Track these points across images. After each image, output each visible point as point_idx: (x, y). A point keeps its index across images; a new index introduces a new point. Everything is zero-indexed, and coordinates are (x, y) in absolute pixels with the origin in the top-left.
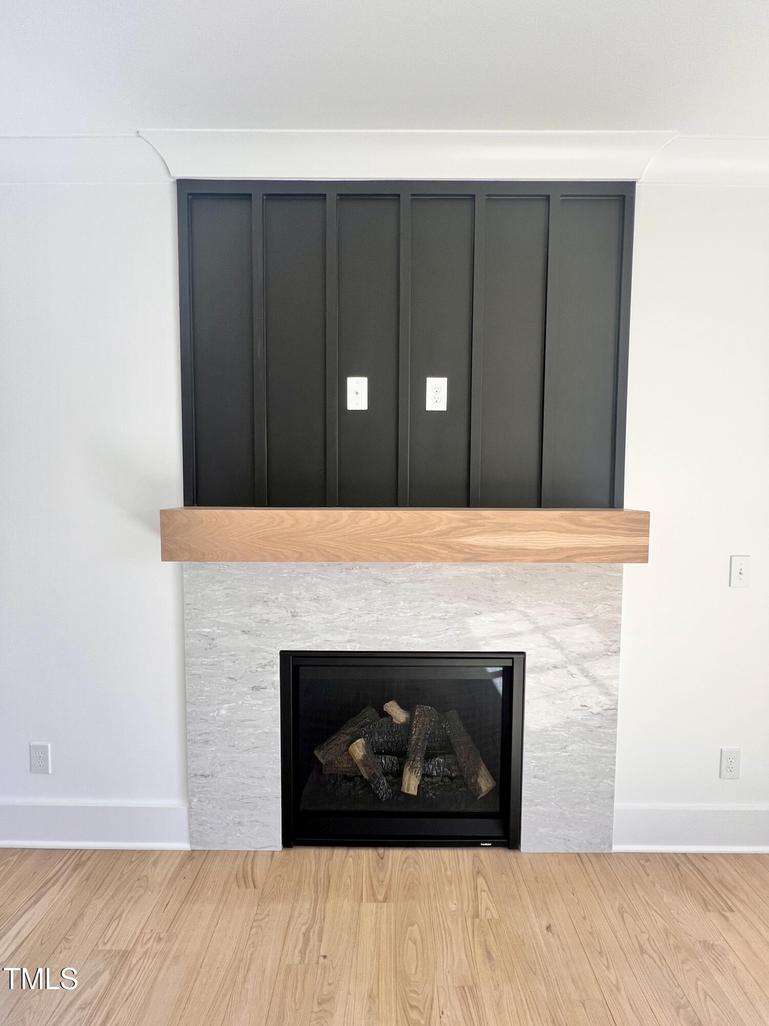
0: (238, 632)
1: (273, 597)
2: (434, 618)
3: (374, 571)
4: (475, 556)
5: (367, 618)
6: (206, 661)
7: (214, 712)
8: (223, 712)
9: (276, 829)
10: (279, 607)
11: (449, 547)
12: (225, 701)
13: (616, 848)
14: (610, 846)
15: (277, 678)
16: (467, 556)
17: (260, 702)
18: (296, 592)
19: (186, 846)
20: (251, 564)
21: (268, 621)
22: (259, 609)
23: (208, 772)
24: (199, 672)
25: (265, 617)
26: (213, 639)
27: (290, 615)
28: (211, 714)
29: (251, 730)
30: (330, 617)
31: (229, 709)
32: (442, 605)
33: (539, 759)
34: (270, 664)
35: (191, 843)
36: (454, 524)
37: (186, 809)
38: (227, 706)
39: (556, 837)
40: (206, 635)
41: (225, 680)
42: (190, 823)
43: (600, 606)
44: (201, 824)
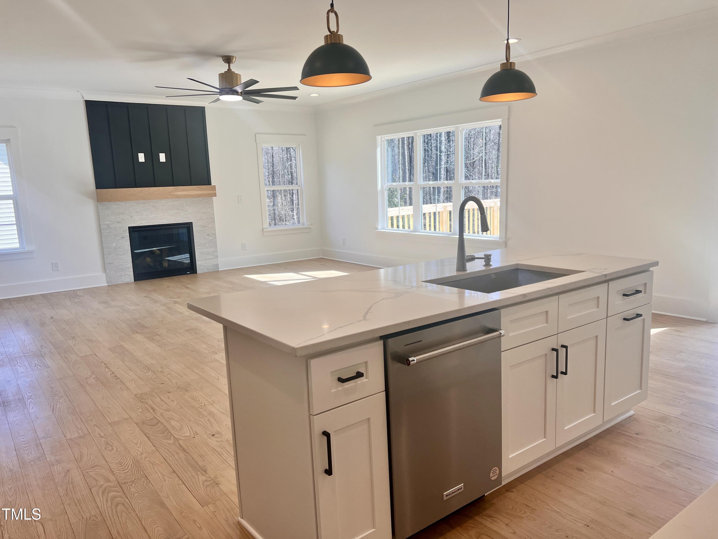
0: (116, 223)
1: (125, 212)
2: (168, 215)
4: (178, 197)
6: (108, 231)
7: (111, 245)
8: (114, 245)
9: (132, 276)
10: (127, 214)
11: (172, 195)
13: (220, 270)
14: (219, 269)
15: (128, 234)
16: (176, 197)
17: (124, 241)
18: (131, 211)
19: (107, 285)
20: (117, 202)
21: (124, 219)
22: (120, 215)
23: (111, 262)
26: (109, 225)
27: (130, 217)
28: (110, 246)
30: (141, 217)
34: (126, 230)
35: (107, 283)
37: (105, 274)
38: (115, 243)
39: (205, 268)
40: (107, 224)
41: (113, 236)
42: (106, 278)
43: (209, 209)
44: (110, 278)
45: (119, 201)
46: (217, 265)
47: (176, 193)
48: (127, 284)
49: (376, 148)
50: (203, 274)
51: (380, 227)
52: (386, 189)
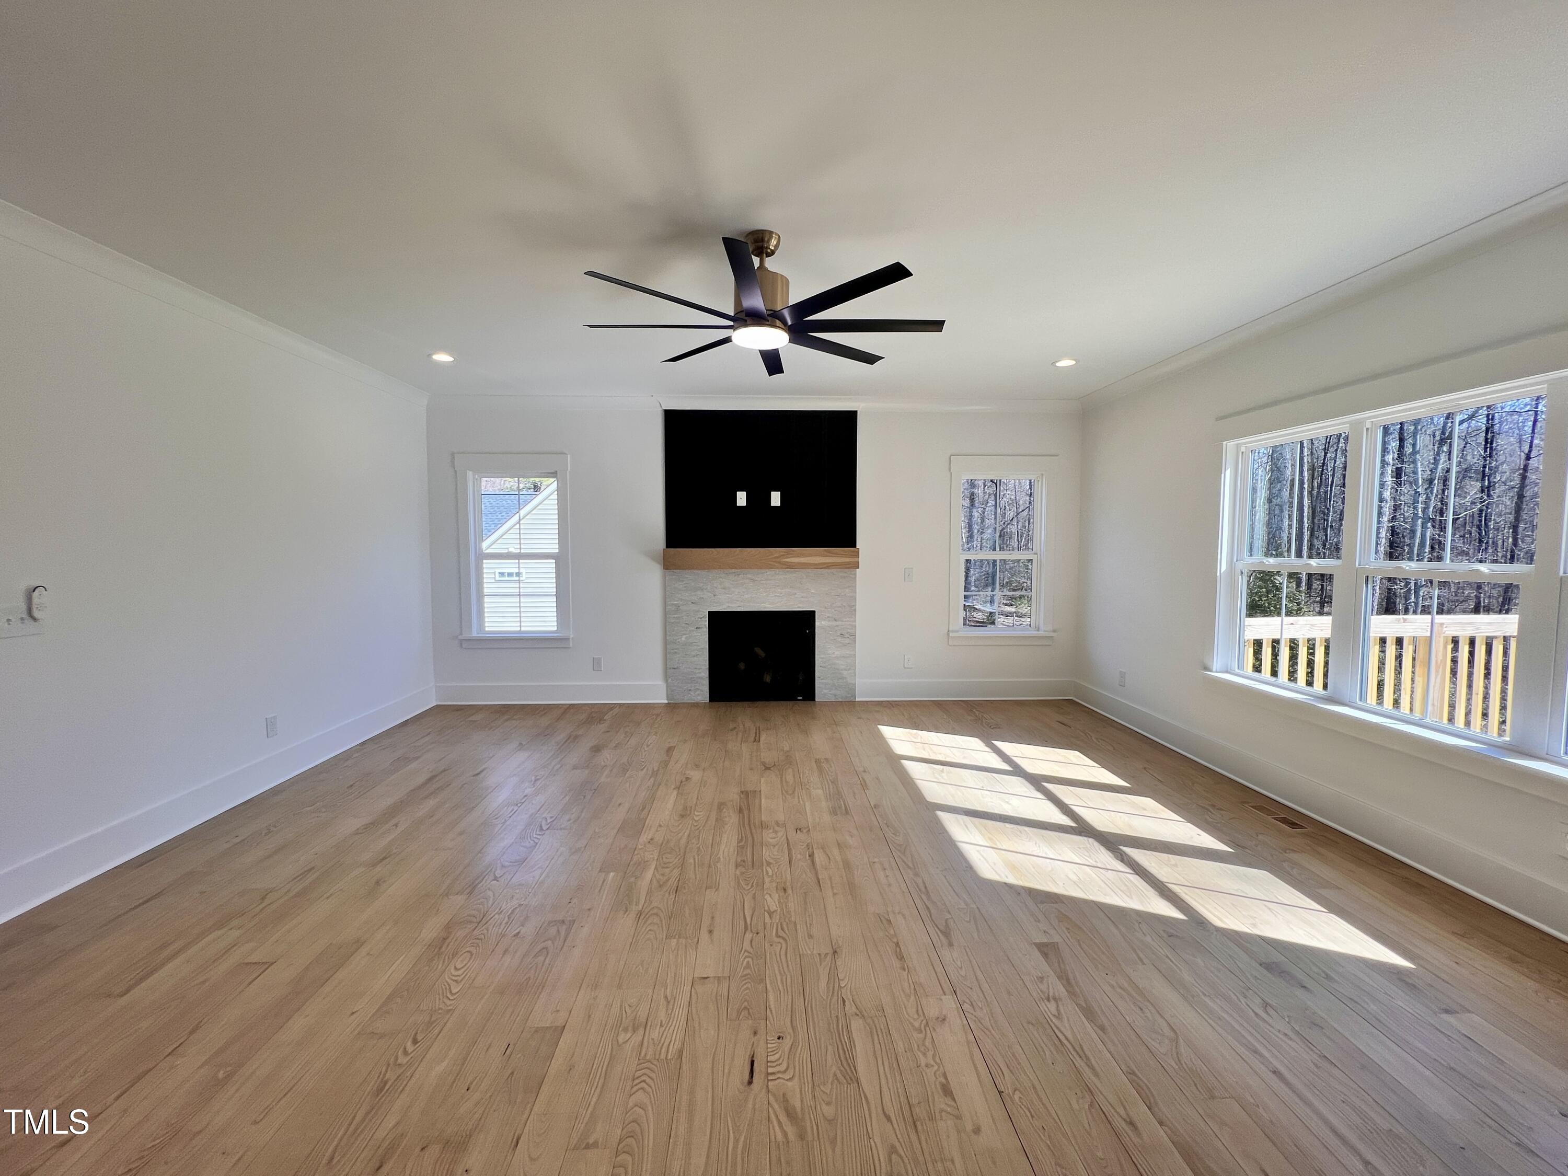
0: (690, 603)
1: (705, 587)
2: (776, 596)
3: (749, 576)
4: (790, 566)
5: (746, 596)
6: (675, 616)
7: (678, 639)
8: (683, 639)
9: (706, 692)
10: (708, 592)
11: (779, 563)
12: (685, 634)
13: (857, 700)
14: (855, 698)
15: (707, 623)
16: (786, 567)
17: (699, 634)
18: (715, 585)
19: (666, 702)
20: (696, 571)
21: (703, 598)
22: (699, 593)
23: (676, 667)
24: (672, 621)
25: (701, 596)
26: (678, 607)
27: (713, 595)
29: (695, 647)
30: (730, 596)
31: (686, 638)
32: (779, 590)
33: (822, 658)
34: (704, 617)
35: (667, 700)
36: (782, 554)
37: (665, 684)
38: (684, 636)
39: (831, 694)
40: (675, 605)
41: (684, 625)
42: (667, 691)
43: (847, 590)
44: (672, 691)
45: (697, 569)
46: (852, 690)
47: (788, 560)
48: (696, 705)
49: (1218, 472)
50: (825, 704)
51: (1217, 664)
52: (1242, 573)
